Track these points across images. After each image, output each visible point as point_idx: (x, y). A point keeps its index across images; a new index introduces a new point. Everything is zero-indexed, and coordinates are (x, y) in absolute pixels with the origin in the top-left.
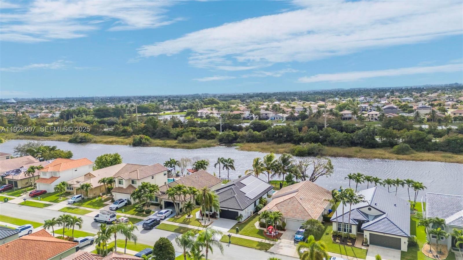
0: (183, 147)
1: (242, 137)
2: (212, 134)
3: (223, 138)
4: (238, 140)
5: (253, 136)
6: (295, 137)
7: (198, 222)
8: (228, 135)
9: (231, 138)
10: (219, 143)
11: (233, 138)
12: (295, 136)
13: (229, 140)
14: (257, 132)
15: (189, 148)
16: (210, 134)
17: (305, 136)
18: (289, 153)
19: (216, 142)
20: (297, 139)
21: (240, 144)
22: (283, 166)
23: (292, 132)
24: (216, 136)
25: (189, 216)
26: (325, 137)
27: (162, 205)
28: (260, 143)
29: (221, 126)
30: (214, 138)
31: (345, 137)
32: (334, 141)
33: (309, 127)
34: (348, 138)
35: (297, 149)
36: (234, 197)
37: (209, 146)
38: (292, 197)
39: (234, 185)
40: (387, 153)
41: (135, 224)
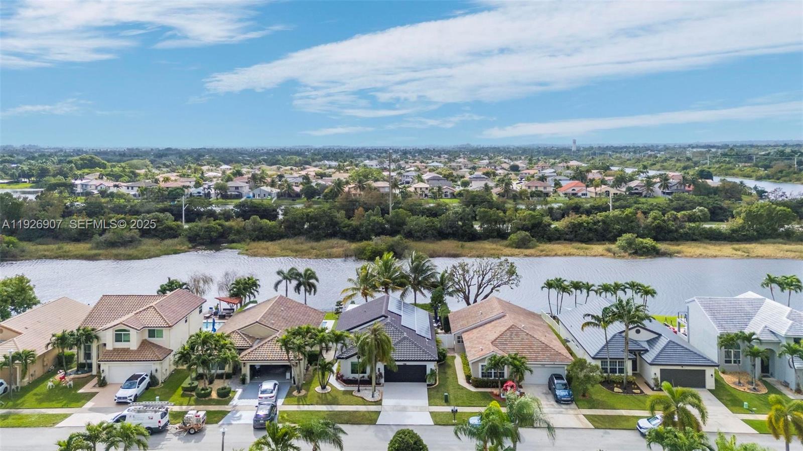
0: (117, 258)
1: (238, 232)
2: (171, 228)
3: (197, 235)
4: (232, 237)
6: (344, 227)
7: (352, 396)
8: (207, 228)
9: (215, 234)
10: (190, 245)
11: (219, 233)
12: (342, 224)
13: (211, 238)
14: (266, 220)
15: (130, 258)
16: (165, 227)
17: (361, 225)
18: (351, 256)
19: (183, 244)
20: (349, 231)
21: (239, 245)
22: (413, 276)
23: (336, 217)
24: (180, 231)
25: (324, 388)
26: (395, 226)
27: (245, 375)
28: (279, 242)
29: (183, 211)
30: (175, 236)
31: (429, 224)
32: (413, 232)
33: (366, 210)
34: (434, 226)
35: (367, 248)
36: (405, 338)
37: (176, 252)
38: (511, 327)
39: (383, 318)
40: (502, 248)
41: (221, 423)
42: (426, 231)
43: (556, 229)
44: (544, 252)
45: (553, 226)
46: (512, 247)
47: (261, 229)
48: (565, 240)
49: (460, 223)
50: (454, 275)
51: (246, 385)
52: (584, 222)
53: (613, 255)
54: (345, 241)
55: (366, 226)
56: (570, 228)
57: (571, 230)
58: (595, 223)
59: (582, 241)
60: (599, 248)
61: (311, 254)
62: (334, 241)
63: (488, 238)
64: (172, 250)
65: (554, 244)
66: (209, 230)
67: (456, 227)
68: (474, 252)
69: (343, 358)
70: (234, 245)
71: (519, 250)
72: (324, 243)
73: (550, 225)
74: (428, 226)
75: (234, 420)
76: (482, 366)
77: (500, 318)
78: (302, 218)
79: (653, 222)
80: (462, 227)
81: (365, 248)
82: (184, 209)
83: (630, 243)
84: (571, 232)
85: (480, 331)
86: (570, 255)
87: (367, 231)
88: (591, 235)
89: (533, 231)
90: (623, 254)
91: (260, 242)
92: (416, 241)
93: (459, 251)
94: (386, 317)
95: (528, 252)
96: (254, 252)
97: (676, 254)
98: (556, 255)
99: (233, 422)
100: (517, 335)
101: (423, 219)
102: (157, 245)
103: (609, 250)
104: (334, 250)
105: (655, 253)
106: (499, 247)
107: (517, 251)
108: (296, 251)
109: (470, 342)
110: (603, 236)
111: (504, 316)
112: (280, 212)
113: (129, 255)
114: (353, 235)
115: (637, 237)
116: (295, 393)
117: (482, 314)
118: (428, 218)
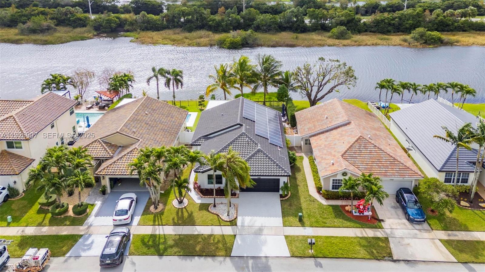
0: (35, 42)
1: (132, 24)
2: (80, 19)
3: (101, 25)
4: (126, 27)
5: (148, 21)
6: (210, 22)
7: (207, 213)
8: (108, 20)
9: (113, 25)
10: (95, 33)
11: (117, 24)
12: (209, 19)
13: (111, 28)
14: (152, 15)
15: (46, 43)
16: (76, 18)
17: (223, 20)
18: (214, 45)
19: (90, 32)
20: (213, 24)
21: (132, 34)
22: (263, 74)
23: (204, 14)
24: (87, 22)
25: (181, 202)
26: (248, 21)
27: (104, 187)
28: (161, 32)
29: (90, 6)
30: (84, 26)
31: (272, 20)
32: (260, 26)
33: (227, 8)
34: (276, 21)
35: (227, 40)
36: (259, 151)
37: (83, 39)
38: (359, 138)
39: (239, 126)
40: (326, 39)
41: (68, 255)
42: (270, 26)
43: (365, 23)
44: (357, 43)
45: (362, 22)
46: (333, 38)
47: (148, 22)
48: (370, 32)
49: (295, 19)
50: (299, 75)
51: (106, 196)
52: (386, 19)
53: (408, 44)
54: (210, 33)
55: (226, 21)
56: (375, 23)
57: (376, 24)
58: (394, 19)
59: (383, 33)
60: (396, 39)
61: (184, 43)
62: (202, 32)
63: (315, 31)
64: (80, 37)
65: (363, 35)
66: (109, 21)
67: (291, 22)
68: (306, 42)
69: (199, 172)
70: (128, 33)
71: (338, 41)
72: (195, 34)
73: (360, 21)
74: (272, 22)
75: (84, 250)
76: (333, 180)
77: (346, 125)
78: (179, 14)
79: (436, 18)
80: (296, 22)
81: (225, 39)
82: (90, 5)
83: (422, 36)
84: (375, 26)
85: (327, 138)
86: (376, 45)
87: (227, 25)
88: (390, 28)
89: (348, 25)
90: (416, 44)
91: (148, 32)
92: (263, 33)
93: (295, 42)
94: (241, 125)
95: (345, 42)
96: (142, 40)
97: (455, 44)
98: (366, 45)
99: (83, 254)
100: (365, 147)
101: (268, 16)
102: (69, 32)
103: (405, 41)
104: (202, 40)
105: (440, 43)
106: (323, 38)
107: (337, 41)
108: (174, 40)
109: (319, 150)
110: (398, 29)
111: (349, 123)
112: (164, 8)
113: (46, 41)
114: (217, 28)
115: (427, 31)
116: (152, 208)
117: (327, 118)
118: (271, 16)
